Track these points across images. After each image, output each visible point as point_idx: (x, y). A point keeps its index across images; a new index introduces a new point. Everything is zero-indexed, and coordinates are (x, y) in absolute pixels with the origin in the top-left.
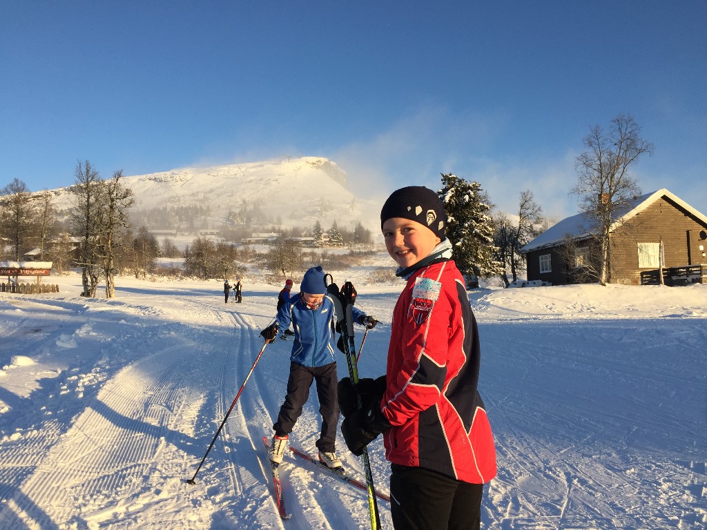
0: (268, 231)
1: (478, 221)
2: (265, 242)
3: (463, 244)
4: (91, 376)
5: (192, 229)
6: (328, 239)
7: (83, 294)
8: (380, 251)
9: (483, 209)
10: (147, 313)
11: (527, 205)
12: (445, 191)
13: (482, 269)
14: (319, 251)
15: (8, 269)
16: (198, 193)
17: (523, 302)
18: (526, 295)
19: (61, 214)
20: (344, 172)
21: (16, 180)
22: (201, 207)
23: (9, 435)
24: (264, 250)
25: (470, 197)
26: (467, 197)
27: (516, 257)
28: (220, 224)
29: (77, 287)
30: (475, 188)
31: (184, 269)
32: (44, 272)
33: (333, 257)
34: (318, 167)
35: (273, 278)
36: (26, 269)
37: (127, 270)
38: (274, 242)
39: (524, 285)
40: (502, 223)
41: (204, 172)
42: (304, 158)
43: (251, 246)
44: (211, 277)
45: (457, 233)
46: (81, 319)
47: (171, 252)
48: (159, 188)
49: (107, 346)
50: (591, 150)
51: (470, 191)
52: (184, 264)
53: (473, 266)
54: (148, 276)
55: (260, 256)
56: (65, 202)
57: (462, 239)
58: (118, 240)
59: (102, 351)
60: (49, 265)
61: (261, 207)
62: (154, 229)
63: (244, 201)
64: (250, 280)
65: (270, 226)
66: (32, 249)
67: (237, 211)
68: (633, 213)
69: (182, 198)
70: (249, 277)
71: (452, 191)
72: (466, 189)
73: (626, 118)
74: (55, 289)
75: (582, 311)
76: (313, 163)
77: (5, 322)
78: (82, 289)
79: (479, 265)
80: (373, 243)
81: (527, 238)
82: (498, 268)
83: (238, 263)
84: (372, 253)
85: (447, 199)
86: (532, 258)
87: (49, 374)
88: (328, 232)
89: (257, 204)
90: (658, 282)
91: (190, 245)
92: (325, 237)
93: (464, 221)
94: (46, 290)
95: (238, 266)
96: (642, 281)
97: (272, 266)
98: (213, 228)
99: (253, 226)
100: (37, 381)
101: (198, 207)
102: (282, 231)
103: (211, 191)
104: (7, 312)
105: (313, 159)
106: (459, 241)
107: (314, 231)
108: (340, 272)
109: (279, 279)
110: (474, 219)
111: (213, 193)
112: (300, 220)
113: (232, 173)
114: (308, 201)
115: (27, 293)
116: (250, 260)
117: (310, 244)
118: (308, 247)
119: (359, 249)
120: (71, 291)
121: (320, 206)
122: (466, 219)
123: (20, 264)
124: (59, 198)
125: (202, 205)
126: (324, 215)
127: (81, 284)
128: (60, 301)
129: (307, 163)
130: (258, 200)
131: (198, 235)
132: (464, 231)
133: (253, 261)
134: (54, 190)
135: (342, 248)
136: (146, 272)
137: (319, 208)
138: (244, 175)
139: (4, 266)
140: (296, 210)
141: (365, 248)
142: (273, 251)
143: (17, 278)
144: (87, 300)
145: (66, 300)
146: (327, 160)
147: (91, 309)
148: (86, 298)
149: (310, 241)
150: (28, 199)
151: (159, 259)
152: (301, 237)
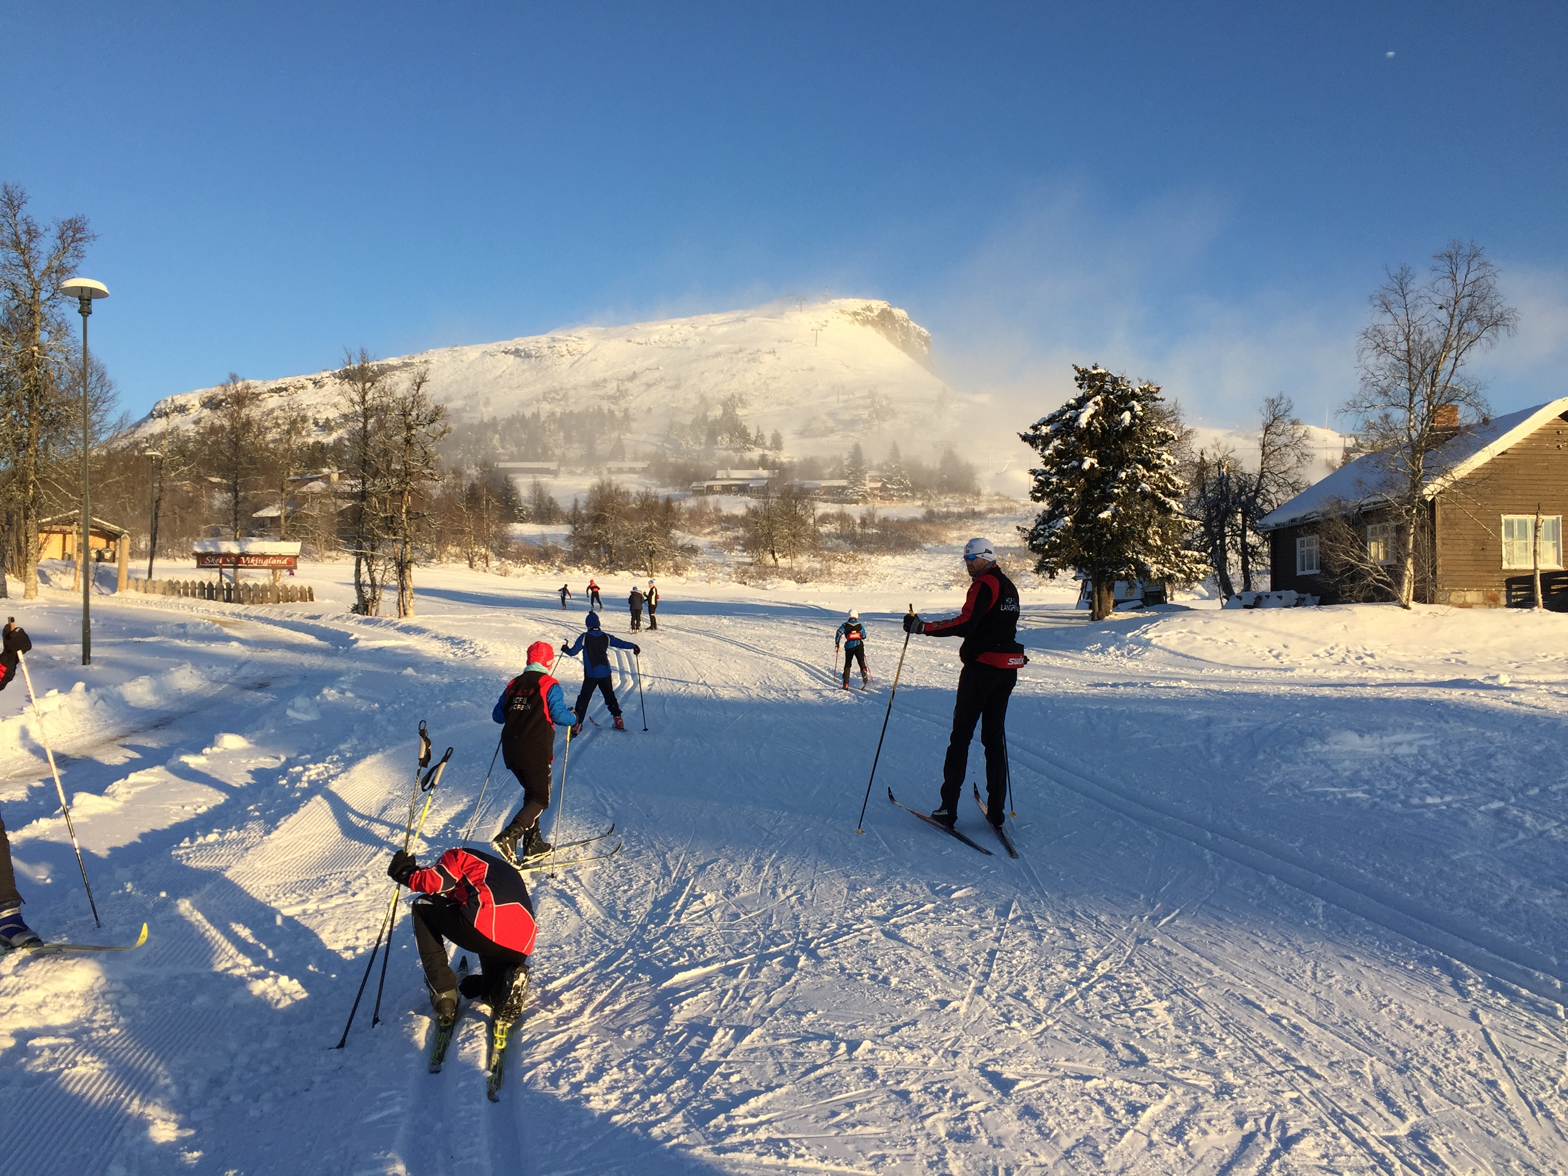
0: (751, 465)
1: (1150, 466)
2: (742, 489)
3: (1114, 516)
4: (321, 767)
5: (591, 460)
6: (879, 485)
7: (356, 609)
8: (992, 511)
9: (1164, 439)
10: (460, 653)
11: (1278, 426)
12: (1081, 402)
13: (1154, 569)
14: (856, 511)
15: (218, 555)
16: (605, 381)
17: (1222, 640)
18: (1230, 625)
19: (327, 426)
20: (925, 332)
22: (611, 412)
23: (205, 836)
24: (739, 507)
25: (1134, 416)
26: (1127, 416)
27: (1252, 538)
28: (650, 449)
29: (345, 587)
30: (1148, 395)
31: (567, 548)
32: (285, 562)
33: (885, 523)
34: (866, 322)
35: (752, 569)
36: (251, 556)
37: (453, 551)
38: (763, 492)
40: (1219, 464)
41: (619, 335)
42: (836, 301)
43: (711, 499)
44: (622, 568)
45: (1103, 491)
46: (340, 664)
47: (545, 511)
48: (523, 371)
49: (367, 719)
50: (1388, 318)
51: (1135, 403)
52: (569, 538)
53: (1136, 562)
54: (495, 563)
55: (730, 522)
56: (333, 401)
57: (1112, 506)
59: (355, 727)
60: (292, 548)
61: (740, 412)
62: (512, 461)
63: (703, 399)
64: (703, 574)
65: (755, 454)
67: (688, 420)
69: (572, 393)
70: (701, 567)
71: (1096, 403)
72: (1127, 398)
73: (1466, 250)
74: (307, 595)
75: (1344, 661)
76: (855, 314)
77: (210, 667)
78: (353, 598)
79: (1149, 561)
80: (978, 494)
81: (1278, 496)
82: (1193, 567)
83: (681, 536)
84: (975, 515)
85: (1083, 420)
86: (1280, 542)
87: (267, 762)
88: (879, 468)
89: (730, 404)
91: (583, 496)
92: (873, 479)
93: (1120, 467)
94: (288, 596)
95: (679, 543)
96: (1509, 597)
97: (751, 545)
98: (636, 459)
99: (720, 453)
100: (249, 772)
101: (606, 411)
102: (782, 464)
103: (633, 377)
104: (216, 648)
105: (856, 304)
106: (1106, 509)
107: (848, 466)
108: (898, 558)
109: (763, 573)
110: (1140, 462)
111: (637, 382)
112: (824, 440)
113: (677, 336)
114: (842, 398)
115: (253, 603)
116: (707, 530)
117: (837, 495)
118: (833, 502)
119: (947, 505)
120: (334, 598)
121: (867, 407)
122: (1122, 462)
123: (240, 546)
124: (321, 392)
125: (613, 407)
126: (875, 429)
127: (353, 581)
128: (311, 622)
129: (842, 312)
130: (733, 396)
131: (605, 472)
132: (1118, 488)
133: (714, 532)
134: (312, 377)
135: (908, 504)
136: (491, 554)
137: (865, 414)
138: (704, 342)
139: (211, 549)
140: (814, 418)
141: (961, 504)
142: (754, 513)
143: (235, 572)
144: (360, 622)
145: (323, 619)
146: (885, 306)
147: (361, 644)
148: (359, 617)
149: (839, 487)
150: (260, 394)
151: (519, 526)
152: (821, 478)
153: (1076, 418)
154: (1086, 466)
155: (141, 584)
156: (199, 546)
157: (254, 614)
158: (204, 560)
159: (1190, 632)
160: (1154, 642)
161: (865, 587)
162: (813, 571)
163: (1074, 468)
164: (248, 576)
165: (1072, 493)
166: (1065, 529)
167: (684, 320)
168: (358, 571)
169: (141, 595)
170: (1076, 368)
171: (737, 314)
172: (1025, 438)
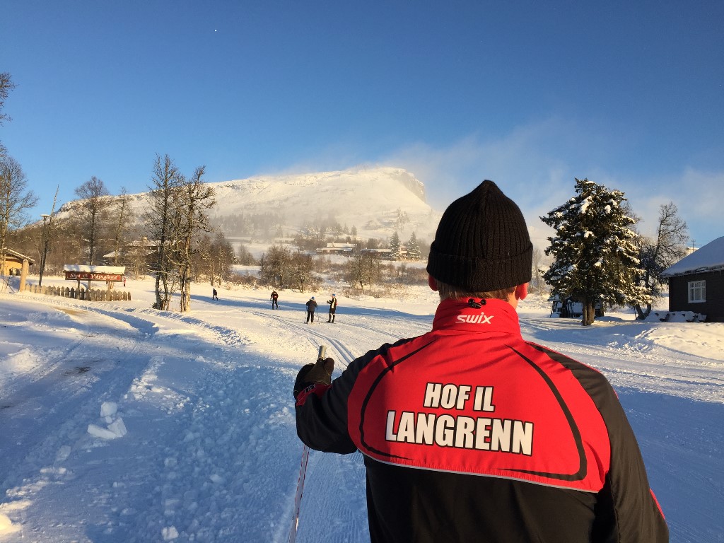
0: (342, 241)
1: (621, 236)
2: (341, 252)
3: (602, 265)
5: (267, 237)
6: (406, 252)
7: (155, 306)
9: (626, 222)
10: (229, 340)
11: (669, 220)
12: (579, 200)
14: (397, 264)
15: (78, 273)
16: (274, 201)
17: (699, 343)
18: (700, 333)
21: (94, 179)
22: (276, 215)
24: (341, 260)
25: (613, 208)
26: (608, 208)
28: (295, 233)
29: (148, 293)
30: (618, 198)
31: (259, 277)
32: (116, 278)
33: (411, 270)
34: (396, 178)
35: (351, 290)
36: (97, 274)
37: (203, 277)
38: (350, 253)
41: (281, 180)
42: (382, 168)
43: (326, 256)
44: (286, 288)
45: (596, 250)
46: (147, 348)
47: (247, 260)
48: (236, 196)
51: (612, 200)
52: (259, 272)
53: (615, 292)
54: (223, 283)
55: (336, 267)
57: (601, 259)
58: (195, 245)
60: (120, 270)
61: (336, 217)
62: (230, 236)
63: (319, 210)
64: (327, 292)
65: (344, 236)
66: (110, 252)
67: (312, 220)
69: (258, 206)
70: (325, 288)
71: (589, 200)
72: (606, 198)
74: (127, 297)
76: (391, 174)
77: (48, 350)
78: (153, 299)
82: (644, 295)
83: (315, 274)
85: (584, 209)
88: (405, 245)
89: (332, 213)
91: (265, 253)
92: (402, 249)
93: (605, 237)
94: (117, 297)
95: (314, 277)
97: (347, 279)
98: (288, 237)
99: (328, 235)
101: (274, 215)
102: (358, 241)
103: (287, 199)
104: (60, 332)
105: (390, 170)
106: (597, 261)
107: (391, 243)
108: (421, 287)
109: (357, 293)
110: (617, 234)
111: (289, 202)
112: (376, 231)
113: (308, 182)
114: (384, 212)
115: (96, 300)
116: (325, 271)
117: (387, 256)
118: (385, 259)
120: (143, 299)
121: (395, 217)
122: (606, 234)
123: (91, 268)
125: (277, 213)
126: (400, 227)
127: (154, 289)
128: (128, 314)
129: (386, 173)
130: (333, 210)
131: (273, 242)
132: (605, 248)
133: (327, 272)
134: (136, 195)
135: (419, 262)
136: (222, 279)
137: (395, 220)
138: (320, 185)
139: (75, 270)
140: (371, 221)
143: (89, 283)
144: (158, 314)
145: (136, 312)
146: (405, 171)
147: (161, 332)
148: (158, 311)
149: (387, 253)
151: (234, 266)
152: (377, 248)
153: (578, 208)
154: (587, 235)
155: (33, 287)
156: (68, 268)
157: (95, 307)
158: (69, 275)
159: (676, 336)
160: (656, 342)
161: (408, 301)
162: (381, 292)
163: (578, 236)
164: (96, 285)
165: (577, 251)
166: (573, 271)
167: (311, 174)
168: (157, 284)
169: (32, 294)
170: (575, 180)
171: (337, 172)
172: (544, 220)
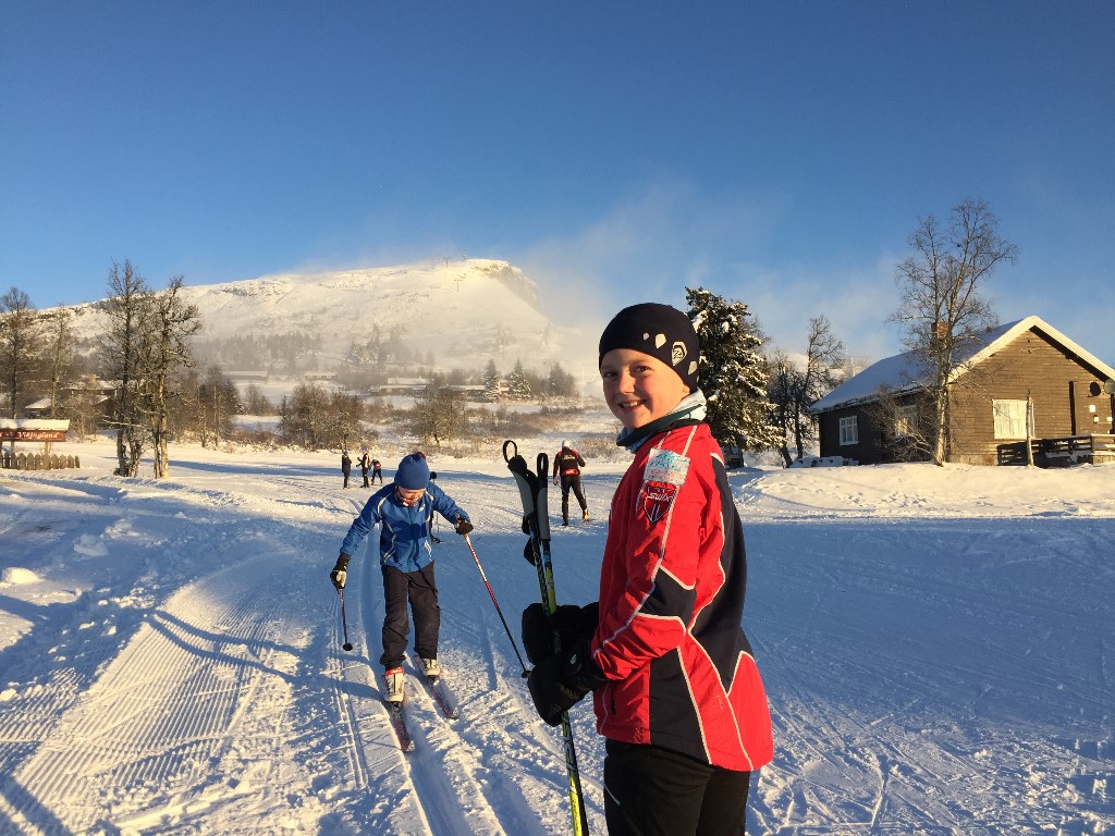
0: (412, 375)
1: (743, 363)
2: (408, 392)
3: (719, 399)
5: (292, 371)
6: (507, 389)
7: (118, 472)
8: (588, 408)
9: (751, 344)
11: (820, 339)
12: (693, 314)
13: (749, 438)
14: (492, 407)
16: (302, 313)
19: (86, 344)
20: (534, 284)
21: (14, 291)
22: (307, 336)
24: (406, 404)
25: (731, 326)
26: (726, 325)
27: (803, 419)
28: (336, 363)
30: (740, 312)
31: (278, 433)
32: (55, 436)
33: (515, 416)
34: (493, 275)
36: (27, 431)
37: (188, 434)
38: (424, 392)
39: (814, 463)
40: (780, 366)
41: (314, 280)
42: (473, 261)
43: (386, 399)
44: (322, 447)
45: (710, 380)
47: (259, 407)
48: (240, 305)
50: (920, 253)
51: (731, 315)
52: (279, 426)
53: (736, 434)
54: (222, 443)
55: (400, 414)
56: (91, 325)
57: (718, 392)
58: (174, 387)
60: (64, 424)
61: (403, 337)
62: (232, 370)
63: (376, 328)
65: (415, 367)
66: (37, 399)
67: (364, 343)
68: (985, 354)
69: (277, 322)
71: (703, 316)
72: (725, 312)
73: (976, 205)
74: (74, 463)
76: (486, 269)
78: (116, 464)
79: (745, 432)
80: (577, 396)
81: (820, 390)
82: (775, 437)
83: (366, 425)
84: (576, 411)
86: (828, 421)
88: (507, 378)
89: (395, 332)
90: (1025, 462)
91: (289, 396)
92: (502, 385)
93: (722, 363)
94: (58, 464)
95: (365, 429)
96: (1000, 459)
97: (418, 430)
98: (327, 370)
99: (391, 366)
101: (303, 335)
102: (436, 374)
103: (324, 311)
105: (486, 263)
106: (713, 394)
107: (485, 376)
110: (737, 359)
111: (326, 315)
112: (464, 358)
113: (356, 283)
114: (477, 328)
115: (28, 468)
116: (384, 421)
117: (479, 396)
118: (475, 401)
119: (556, 404)
121: (494, 336)
122: (724, 359)
123: (18, 422)
124: (81, 318)
125: (308, 332)
126: (501, 351)
127: (115, 454)
129: (477, 268)
130: (398, 326)
131: (303, 379)
132: (721, 378)
133: (387, 423)
134: (75, 307)
135: (528, 403)
136: (219, 438)
137: (493, 340)
138: (376, 287)
140: (457, 343)
141: (566, 403)
142: (420, 407)
143: (13, 445)
146: (507, 265)
148: (122, 478)
149: (478, 391)
150: (32, 319)
151: (239, 417)
152: (464, 384)
162: (466, 450)
167: (361, 271)
170: (688, 289)
171: (400, 268)
